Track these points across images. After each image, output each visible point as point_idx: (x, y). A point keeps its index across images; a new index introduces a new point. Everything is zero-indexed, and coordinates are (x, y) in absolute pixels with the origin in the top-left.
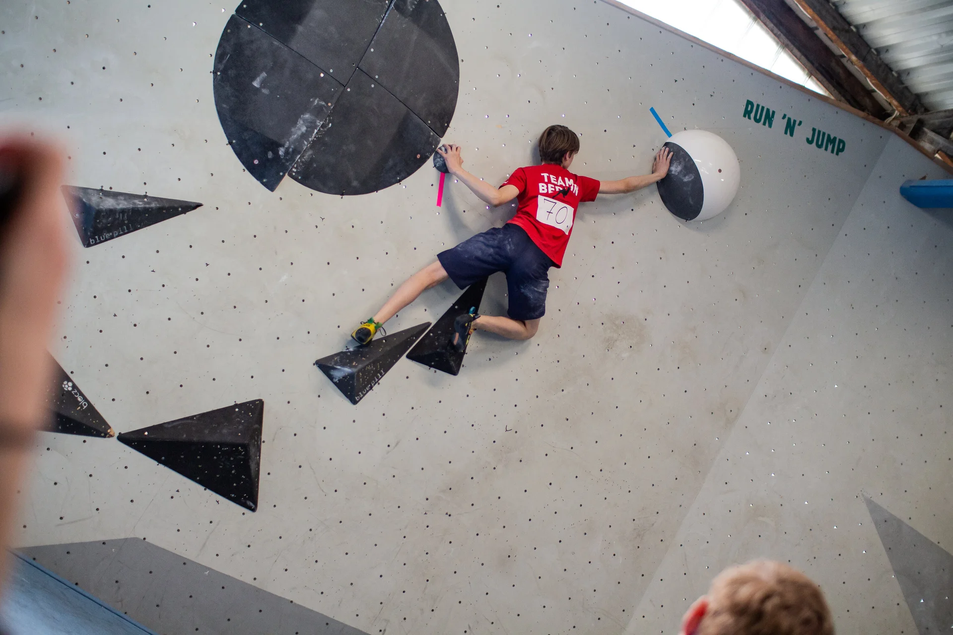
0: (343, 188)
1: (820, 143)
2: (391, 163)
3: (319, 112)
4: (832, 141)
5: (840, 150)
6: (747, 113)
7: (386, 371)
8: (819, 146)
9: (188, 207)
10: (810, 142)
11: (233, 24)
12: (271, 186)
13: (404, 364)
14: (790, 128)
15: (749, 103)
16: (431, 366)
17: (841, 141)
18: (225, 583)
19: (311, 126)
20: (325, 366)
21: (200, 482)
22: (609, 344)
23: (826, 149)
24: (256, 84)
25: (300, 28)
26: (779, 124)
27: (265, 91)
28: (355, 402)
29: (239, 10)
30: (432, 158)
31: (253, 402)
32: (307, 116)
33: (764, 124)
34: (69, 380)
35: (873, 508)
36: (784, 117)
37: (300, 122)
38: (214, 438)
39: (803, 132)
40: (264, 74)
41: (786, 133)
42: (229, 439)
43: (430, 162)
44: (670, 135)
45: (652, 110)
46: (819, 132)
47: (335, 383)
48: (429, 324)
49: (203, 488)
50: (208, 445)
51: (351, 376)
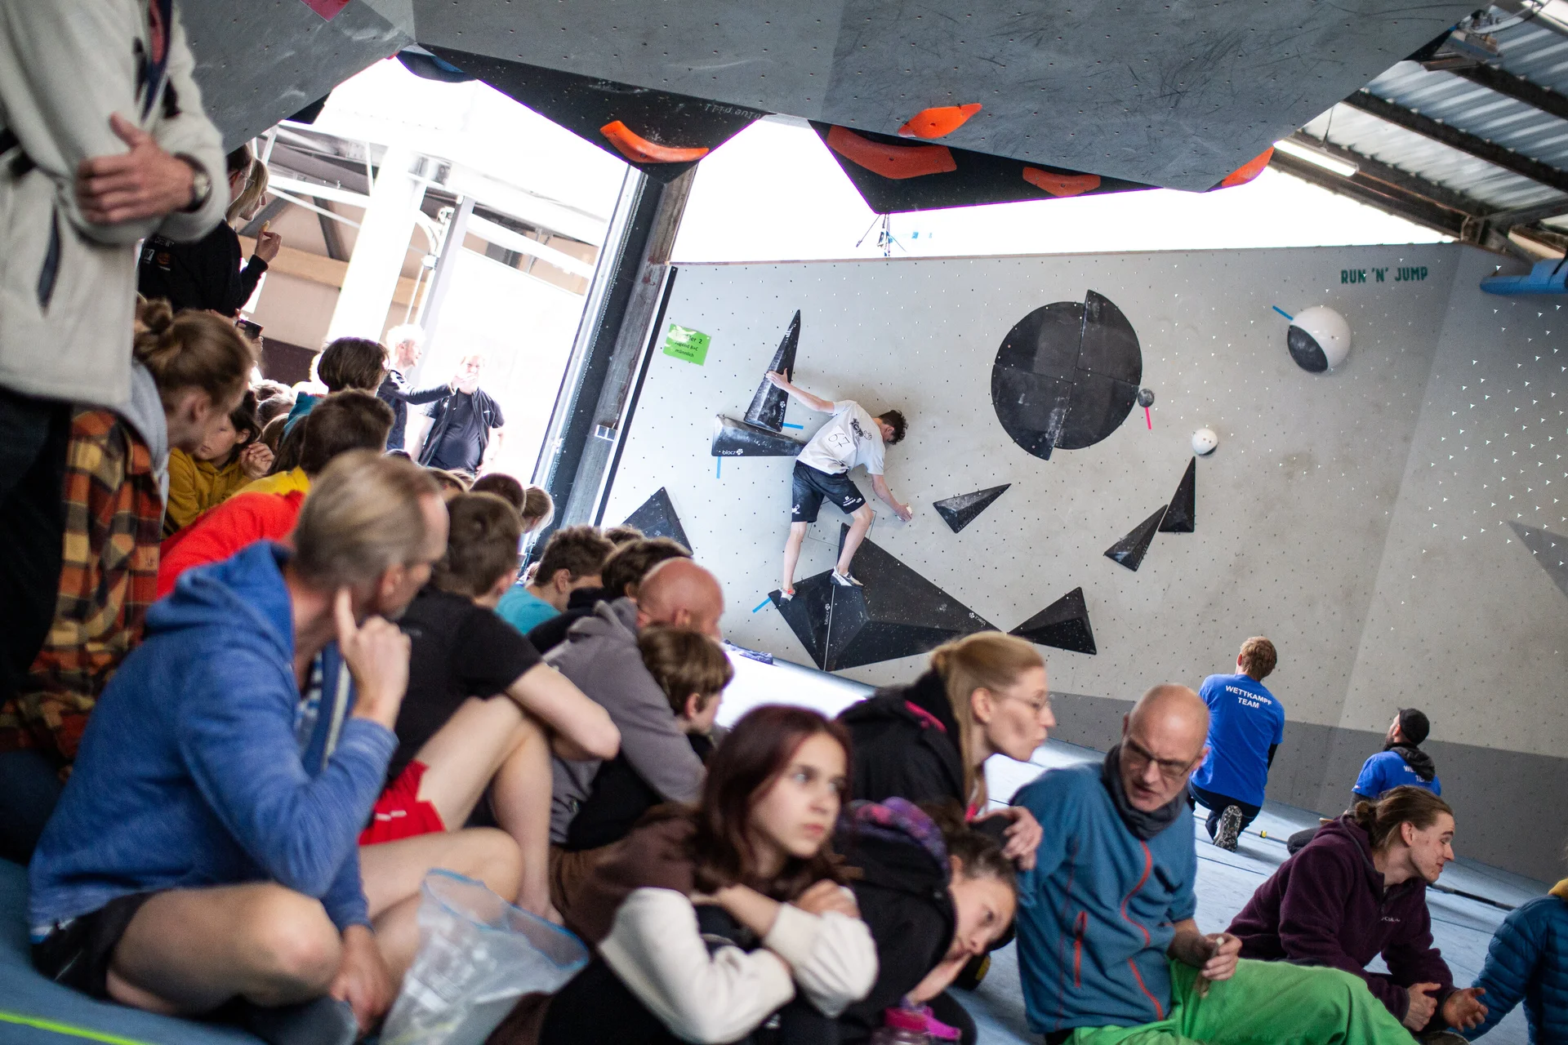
0: (1088, 441)
1: (1406, 276)
2: (1113, 416)
3: (1062, 404)
4: (1415, 271)
5: (1424, 275)
6: (1344, 280)
7: (1148, 544)
8: (1406, 279)
9: (1002, 489)
10: (1398, 279)
11: (996, 371)
12: (1046, 458)
13: (1158, 536)
14: (1380, 276)
15: (1344, 272)
16: (1175, 532)
17: (1423, 268)
18: (1091, 701)
19: (1060, 415)
20: (1111, 554)
21: (1060, 647)
22: (1290, 475)
23: (1413, 279)
24: (1020, 402)
25: (1036, 359)
26: (1370, 276)
27: (1027, 404)
28: (1135, 570)
29: (997, 361)
30: (1137, 400)
31: (1075, 590)
32: (1056, 410)
33: (1359, 281)
34: (972, 612)
35: (1517, 528)
36: (1373, 270)
37: (1052, 415)
38: (1062, 619)
39: (1390, 276)
40: (1023, 395)
41: (1378, 281)
42: (1070, 618)
43: (1137, 404)
44: (1291, 318)
45: (1274, 307)
46: (1404, 270)
47: (1121, 563)
48: (1166, 506)
49: (1062, 650)
50: (1058, 624)
51: (1129, 556)
